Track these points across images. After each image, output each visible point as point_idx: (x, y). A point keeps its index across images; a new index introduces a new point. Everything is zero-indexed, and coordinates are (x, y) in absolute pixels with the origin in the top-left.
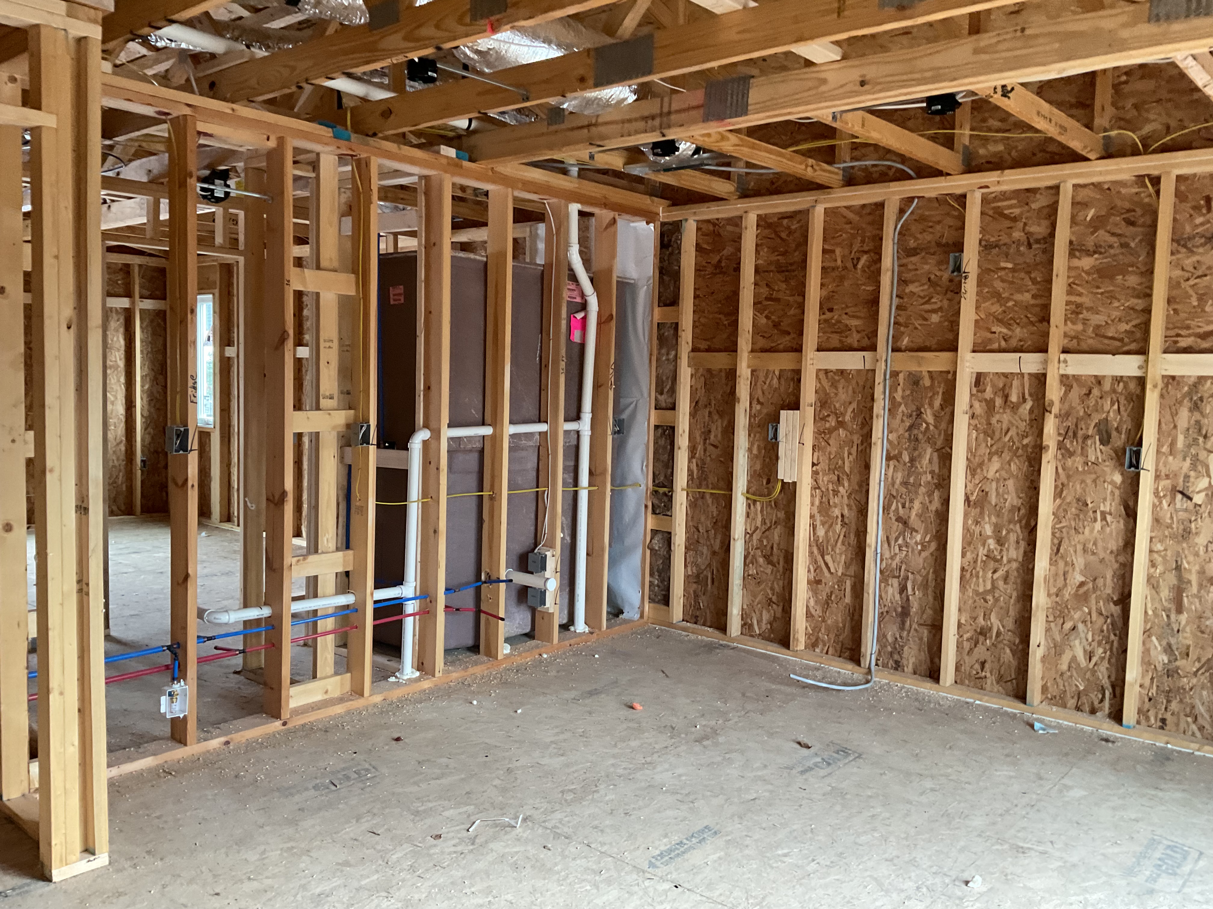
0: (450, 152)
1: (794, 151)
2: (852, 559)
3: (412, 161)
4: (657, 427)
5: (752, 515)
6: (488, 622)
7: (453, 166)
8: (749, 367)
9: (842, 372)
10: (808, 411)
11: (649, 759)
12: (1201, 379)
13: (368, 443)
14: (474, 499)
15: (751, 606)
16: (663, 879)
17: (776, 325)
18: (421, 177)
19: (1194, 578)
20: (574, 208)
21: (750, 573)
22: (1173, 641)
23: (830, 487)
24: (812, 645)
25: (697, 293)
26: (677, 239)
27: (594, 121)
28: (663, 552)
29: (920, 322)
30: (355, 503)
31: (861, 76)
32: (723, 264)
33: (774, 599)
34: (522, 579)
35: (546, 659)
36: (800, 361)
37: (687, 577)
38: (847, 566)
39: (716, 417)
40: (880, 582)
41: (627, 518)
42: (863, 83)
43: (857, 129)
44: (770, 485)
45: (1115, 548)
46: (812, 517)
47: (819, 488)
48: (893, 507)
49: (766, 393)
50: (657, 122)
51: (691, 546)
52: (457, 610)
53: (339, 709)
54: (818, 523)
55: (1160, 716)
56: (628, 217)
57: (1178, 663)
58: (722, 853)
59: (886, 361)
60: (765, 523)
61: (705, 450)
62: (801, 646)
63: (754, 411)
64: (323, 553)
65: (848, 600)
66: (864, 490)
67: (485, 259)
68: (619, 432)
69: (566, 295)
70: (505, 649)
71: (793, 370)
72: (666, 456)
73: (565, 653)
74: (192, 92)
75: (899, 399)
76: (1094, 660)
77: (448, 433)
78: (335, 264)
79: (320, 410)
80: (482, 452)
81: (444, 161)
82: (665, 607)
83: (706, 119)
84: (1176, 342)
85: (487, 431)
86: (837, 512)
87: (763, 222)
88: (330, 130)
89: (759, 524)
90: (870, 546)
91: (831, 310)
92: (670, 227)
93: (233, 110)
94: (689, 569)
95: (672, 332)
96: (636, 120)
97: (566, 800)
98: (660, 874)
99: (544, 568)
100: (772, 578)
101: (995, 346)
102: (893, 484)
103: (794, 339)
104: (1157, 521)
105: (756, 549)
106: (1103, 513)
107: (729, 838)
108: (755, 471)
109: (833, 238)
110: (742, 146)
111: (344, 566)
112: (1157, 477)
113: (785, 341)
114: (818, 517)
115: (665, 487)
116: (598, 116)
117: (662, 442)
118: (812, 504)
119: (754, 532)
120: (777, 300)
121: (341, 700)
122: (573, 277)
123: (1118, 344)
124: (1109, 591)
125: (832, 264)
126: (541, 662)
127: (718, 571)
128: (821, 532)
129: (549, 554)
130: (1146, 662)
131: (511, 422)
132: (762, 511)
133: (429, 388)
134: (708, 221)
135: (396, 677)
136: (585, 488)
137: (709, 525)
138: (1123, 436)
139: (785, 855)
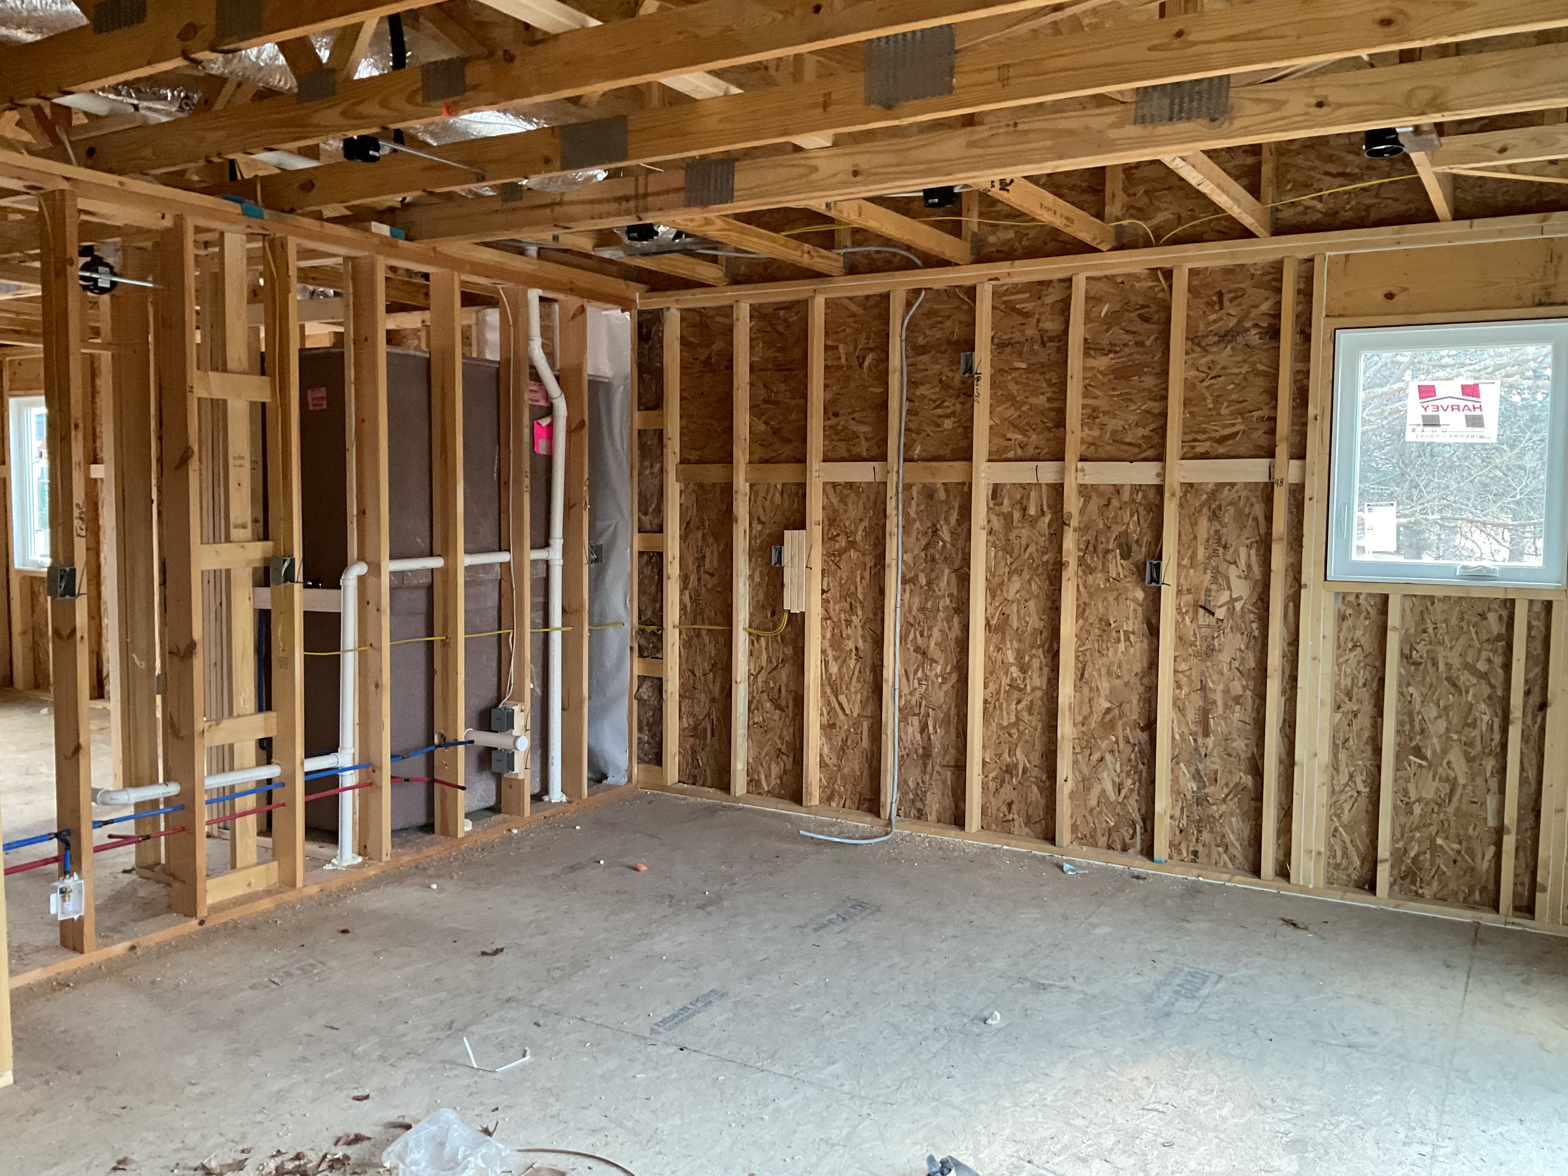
0: (384, 230)
1: (787, 236)
2: (868, 697)
3: (337, 240)
4: (641, 554)
5: (755, 653)
6: (444, 795)
7: (387, 246)
8: (746, 480)
9: (851, 485)
10: (815, 531)
11: (646, 930)
12: (1220, 486)
13: (293, 581)
14: (422, 645)
15: (758, 760)
16: (666, 1044)
17: (775, 432)
18: (347, 258)
19: (1219, 697)
20: (534, 294)
21: (756, 720)
22: (1200, 767)
23: (843, 616)
24: (828, 799)
25: (684, 394)
26: (658, 330)
27: (558, 200)
28: (653, 702)
29: (933, 428)
30: (277, 654)
31: (854, 166)
32: (713, 361)
33: (784, 748)
34: (485, 739)
35: (516, 835)
36: (804, 473)
37: (682, 730)
38: (863, 707)
39: (711, 540)
40: (900, 721)
41: (609, 663)
42: (856, 173)
43: (854, 217)
44: (776, 617)
45: (1139, 670)
46: (823, 652)
47: (830, 618)
48: (911, 636)
49: (768, 510)
50: (632, 204)
51: (687, 693)
52: (407, 780)
53: (267, 904)
54: (830, 658)
55: (1192, 849)
56: (600, 304)
57: (1207, 790)
58: (731, 1014)
59: (898, 472)
60: (771, 662)
61: (699, 579)
62: (815, 801)
63: (754, 532)
64: (239, 716)
65: (865, 743)
66: (879, 618)
67: (427, 355)
68: (596, 561)
69: (527, 396)
70: (466, 826)
71: (797, 484)
72: (653, 588)
73: (538, 827)
74: (68, 161)
75: (913, 515)
76: (1123, 792)
77: (389, 566)
78: (245, 365)
79: (231, 542)
80: (430, 588)
81: (376, 241)
82: (657, 768)
83: (688, 204)
84: (1193, 447)
85: (436, 563)
86: (850, 645)
87: (757, 312)
88: (238, 205)
89: (764, 663)
90: (887, 681)
91: (836, 415)
92: (649, 316)
93: (120, 183)
94: (685, 720)
95: (656, 441)
96: (608, 201)
97: (553, 978)
98: (664, 1039)
99: (512, 727)
100: (781, 724)
101: (1011, 455)
102: (910, 609)
103: (797, 447)
104: (1180, 638)
105: (762, 692)
106: (1126, 633)
107: (738, 999)
108: (758, 601)
109: (836, 333)
110: (730, 230)
111: (266, 731)
112: (1179, 592)
113: (787, 450)
114: (830, 651)
115: (653, 624)
116: (562, 194)
117: (648, 571)
118: (823, 637)
119: (759, 672)
120: (777, 403)
121: (268, 893)
122: (535, 376)
123: (1136, 450)
124: (1135, 717)
125: (836, 363)
126: (511, 838)
127: (718, 719)
128: (834, 669)
129: (516, 709)
130: (1176, 791)
131: (467, 552)
132: (767, 648)
133: (364, 512)
134: (694, 310)
135: (333, 865)
136: (557, 629)
137: (707, 666)
138: (1144, 549)
139: (798, 1010)
